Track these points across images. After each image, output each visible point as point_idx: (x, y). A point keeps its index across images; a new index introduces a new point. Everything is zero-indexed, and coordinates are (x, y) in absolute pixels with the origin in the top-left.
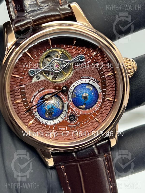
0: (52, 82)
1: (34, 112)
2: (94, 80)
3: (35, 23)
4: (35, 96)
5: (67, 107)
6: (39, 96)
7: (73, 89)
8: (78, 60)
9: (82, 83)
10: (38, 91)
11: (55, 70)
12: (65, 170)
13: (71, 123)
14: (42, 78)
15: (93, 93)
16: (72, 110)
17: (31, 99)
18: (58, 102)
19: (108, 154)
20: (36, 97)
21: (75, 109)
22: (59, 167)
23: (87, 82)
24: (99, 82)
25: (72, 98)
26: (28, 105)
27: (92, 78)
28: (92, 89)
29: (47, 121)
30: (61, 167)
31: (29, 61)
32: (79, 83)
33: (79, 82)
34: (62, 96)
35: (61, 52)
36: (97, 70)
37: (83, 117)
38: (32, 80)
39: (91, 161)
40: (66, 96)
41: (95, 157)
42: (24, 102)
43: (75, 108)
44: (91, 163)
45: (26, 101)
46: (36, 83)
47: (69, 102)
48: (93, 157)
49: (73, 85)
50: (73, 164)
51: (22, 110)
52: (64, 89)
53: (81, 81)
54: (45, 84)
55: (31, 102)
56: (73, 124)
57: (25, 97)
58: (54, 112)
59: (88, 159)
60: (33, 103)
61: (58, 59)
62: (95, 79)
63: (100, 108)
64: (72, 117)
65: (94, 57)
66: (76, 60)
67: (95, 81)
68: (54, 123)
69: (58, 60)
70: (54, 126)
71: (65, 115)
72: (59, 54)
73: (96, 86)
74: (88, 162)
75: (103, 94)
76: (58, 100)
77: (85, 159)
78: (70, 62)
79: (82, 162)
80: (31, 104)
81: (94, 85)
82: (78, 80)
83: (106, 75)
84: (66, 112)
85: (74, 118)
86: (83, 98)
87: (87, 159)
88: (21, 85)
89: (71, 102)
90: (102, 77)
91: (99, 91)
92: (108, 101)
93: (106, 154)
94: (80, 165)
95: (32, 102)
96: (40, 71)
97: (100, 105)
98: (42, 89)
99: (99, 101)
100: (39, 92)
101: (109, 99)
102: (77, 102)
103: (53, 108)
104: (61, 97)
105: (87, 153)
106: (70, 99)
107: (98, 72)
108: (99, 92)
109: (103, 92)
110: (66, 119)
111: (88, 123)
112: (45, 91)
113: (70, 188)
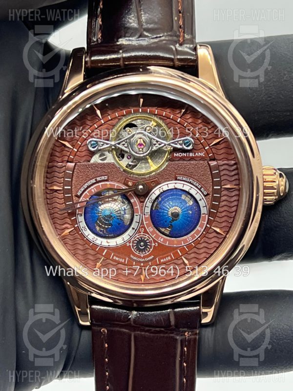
0: (124, 171)
1: (78, 214)
2: (200, 189)
3: (126, 63)
4: (89, 187)
5: (139, 223)
6: (93, 190)
7: (157, 194)
8: (181, 144)
9: (176, 189)
10: (96, 180)
11: (135, 152)
12: (106, 338)
13: (137, 254)
14: (110, 158)
15: (191, 210)
16: (145, 232)
17: (80, 191)
18: (125, 210)
19: (192, 332)
20: (89, 189)
21: (151, 230)
22: (99, 328)
23: (187, 188)
24: (208, 194)
25: (152, 209)
26: (71, 199)
27: (197, 184)
28: (191, 203)
29: (96, 237)
30: (102, 330)
31: (95, 123)
32: (171, 186)
34: (134, 200)
35: (155, 124)
36: (209, 173)
37: (161, 250)
38: (91, 157)
39: (157, 335)
40: (142, 203)
41: (166, 330)
42: (66, 192)
43: (151, 229)
44: (157, 338)
45: (70, 191)
46: (96, 165)
47: (144, 215)
48: (163, 329)
49: (160, 188)
50: (124, 330)
51: (58, 206)
52: (141, 189)
53: (176, 183)
54: (109, 170)
55: (77, 196)
56: (140, 257)
57: (71, 185)
58: (112, 225)
59: (153, 329)
60: (81, 198)
61: (145, 133)
62: (201, 188)
63: (197, 242)
64: (142, 243)
65: (211, 147)
66: (176, 144)
67: (201, 191)
68: (107, 244)
69: (144, 135)
70: (106, 251)
71: (131, 237)
72: (150, 125)
73: (200, 200)
74: (152, 335)
75: (209, 218)
77: (147, 328)
78: (165, 145)
79: (140, 332)
80: (77, 198)
81: (198, 197)
82: (172, 180)
83: (223, 186)
84: (134, 230)
85: (146, 245)
86: (170, 213)
87: (151, 329)
88: (69, 160)
89: (147, 216)
90: (215, 187)
91: (204, 210)
92: (214, 234)
93: (189, 332)
94: (135, 337)
95: (79, 197)
96: (108, 146)
97: (199, 237)
98: (103, 178)
99: (198, 228)
100: (97, 182)
101: (218, 230)
102: (157, 219)
103: (112, 216)
104: (132, 201)
105: (154, 320)
106: (148, 210)
107: (210, 177)
108: (202, 213)
109: (210, 214)
110: (131, 244)
111: (168, 263)
112: (108, 183)
113: (107, 374)
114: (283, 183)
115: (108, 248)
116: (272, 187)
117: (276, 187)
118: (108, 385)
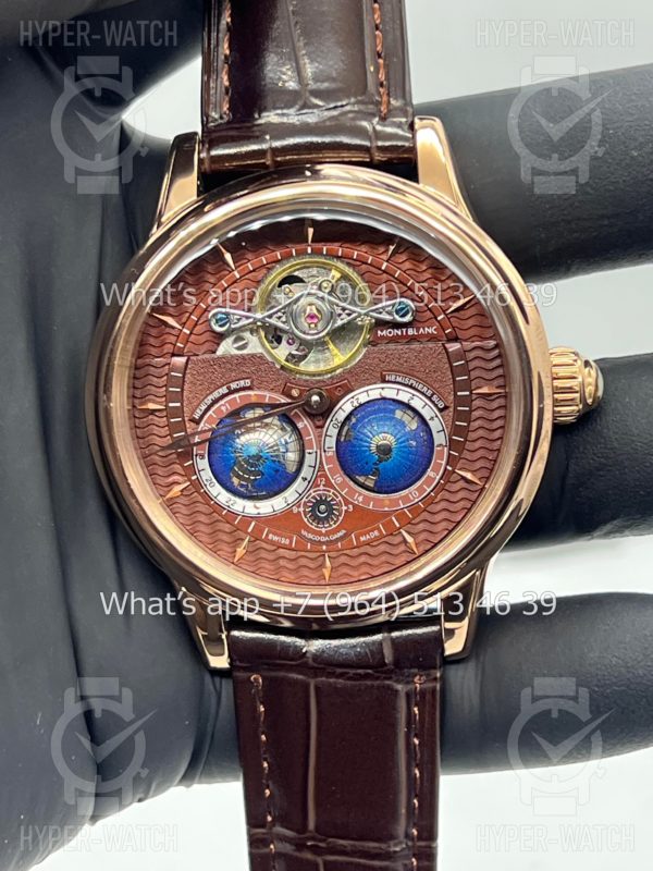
0: (282, 367)
1: (196, 456)
2: (430, 398)
3: (279, 159)
4: (215, 402)
5: (315, 467)
6: (224, 407)
7: (348, 411)
8: (389, 313)
9: (384, 399)
10: (229, 388)
11: (301, 331)
12: (261, 694)
13: (313, 527)
14: (255, 345)
15: (414, 439)
16: (328, 484)
17: (198, 411)
18: (287, 443)
19: (427, 675)
20: (216, 406)
21: (340, 480)
22: (246, 675)
23: (404, 396)
24: (446, 408)
25: (338, 441)
26: (181, 426)
27: (425, 389)
28: (414, 425)
29: (233, 498)
30: (252, 678)
31: (222, 279)
32: (374, 395)
33: (374, 392)
34: (304, 423)
35: (338, 275)
36: (447, 365)
37: (361, 518)
38: (218, 344)
39: (359, 683)
40: (319, 430)
41: (376, 672)
42: (171, 413)
43: (339, 478)
44: (360, 689)
45: (179, 412)
46: (227, 360)
47: (325, 451)
48: (370, 671)
49: (352, 398)
50: (295, 676)
51: (158, 440)
52: (316, 402)
53: (382, 389)
54: (254, 367)
55: (193, 420)
56: (320, 534)
57: (179, 397)
58: (263, 474)
59: (353, 672)
60: (202, 424)
61: (321, 294)
62: (432, 395)
63: (429, 501)
64: (323, 507)
65: (449, 316)
66: (380, 313)
67: (433, 402)
68: (256, 511)
69: (318, 298)
70: (253, 524)
71: (301, 495)
72: (329, 278)
73: (432, 418)
74: (349, 683)
75: (449, 454)
76: (287, 437)
77: (339, 670)
78: (360, 315)
79: (328, 678)
80: (193, 425)
81: (427, 413)
82: (375, 383)
83: (475, 389)
84: (306, 482)
85: (330, 510)
86: (373, 448)
87: (347, 670)
88: (176, 352)
89: (330, 454)
90: (459, 393)
91: (440, 439)
92: (462, 484)
93: (421, 676)
94: (317, 688)
95: (197, 422)
96: (251, 320)
97: (432, 491)
98: (242, 383)
99: (430, 473)
100: (232, 392)
101: (469, 476)
102: (350, 458)
103: (261, 457)
104: (300, 425)
105: (353, 653)
106: (331, 442)
107: (449, 373)
108: (436, 444)
109: (452, 444)
110: (301, 509)
111: (375, 543)
112: (252, 393)
113: (265, 765)
114: (591, 380)
115: (257, 518)
116: (570, 388)
117: (577, 389)
118: (268, 787)
